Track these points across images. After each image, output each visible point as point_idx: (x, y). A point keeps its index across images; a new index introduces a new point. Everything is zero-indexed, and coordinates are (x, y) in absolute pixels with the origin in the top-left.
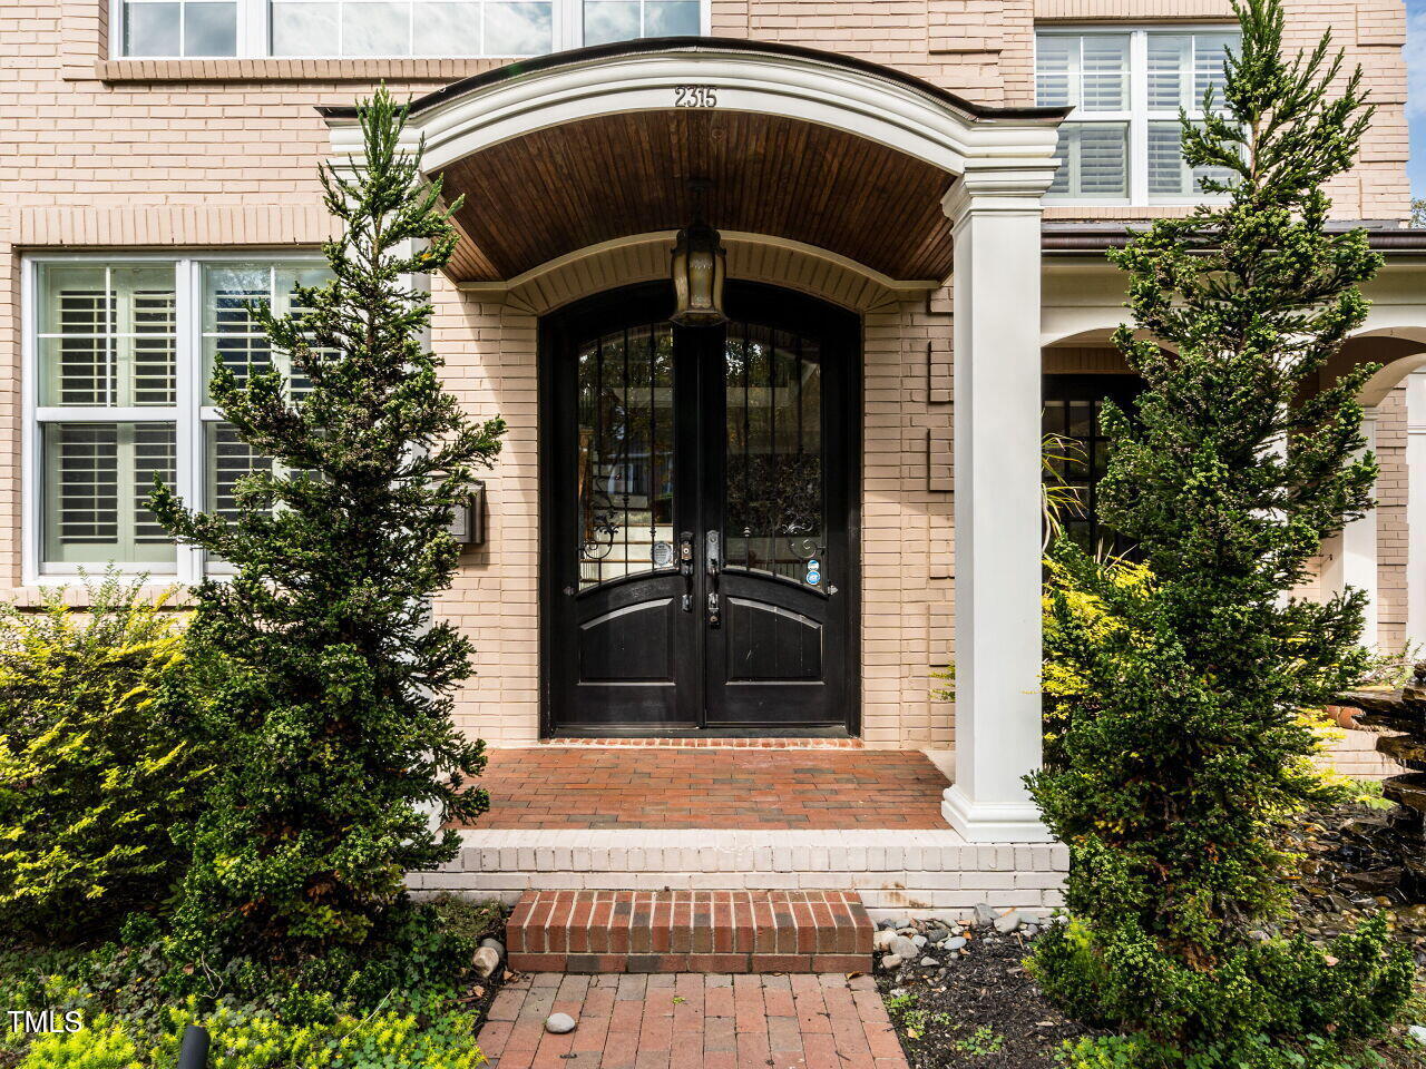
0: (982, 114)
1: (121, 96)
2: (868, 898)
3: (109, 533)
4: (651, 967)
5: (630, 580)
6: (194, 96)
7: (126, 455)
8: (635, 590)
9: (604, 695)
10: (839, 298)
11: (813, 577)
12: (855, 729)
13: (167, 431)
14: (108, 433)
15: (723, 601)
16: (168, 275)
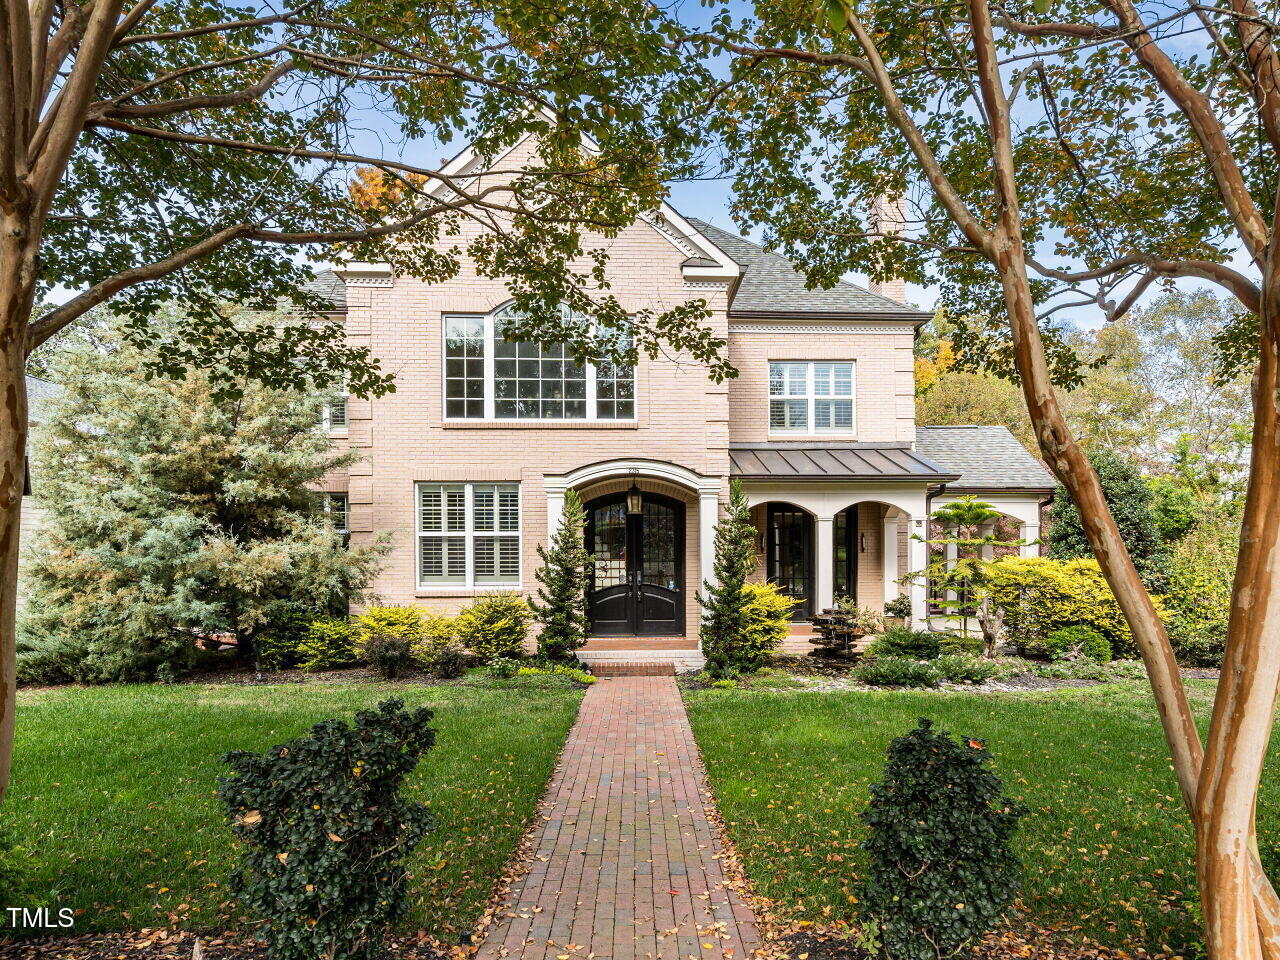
0: (700, 476)
1: (448, 433)
2: (676, 664)
3: (439, 572)
4: (625, 675)
5: (612, 587)
6: (473, 433)
7: (445, 547)
8: (614, 591)
9: (604, 625)
10: (678, 497)
11: (672, 587)
12: (684, 635)
13: (462, 539)
14: (439, 540)
15: (643, 594)
16: (463, 487)
